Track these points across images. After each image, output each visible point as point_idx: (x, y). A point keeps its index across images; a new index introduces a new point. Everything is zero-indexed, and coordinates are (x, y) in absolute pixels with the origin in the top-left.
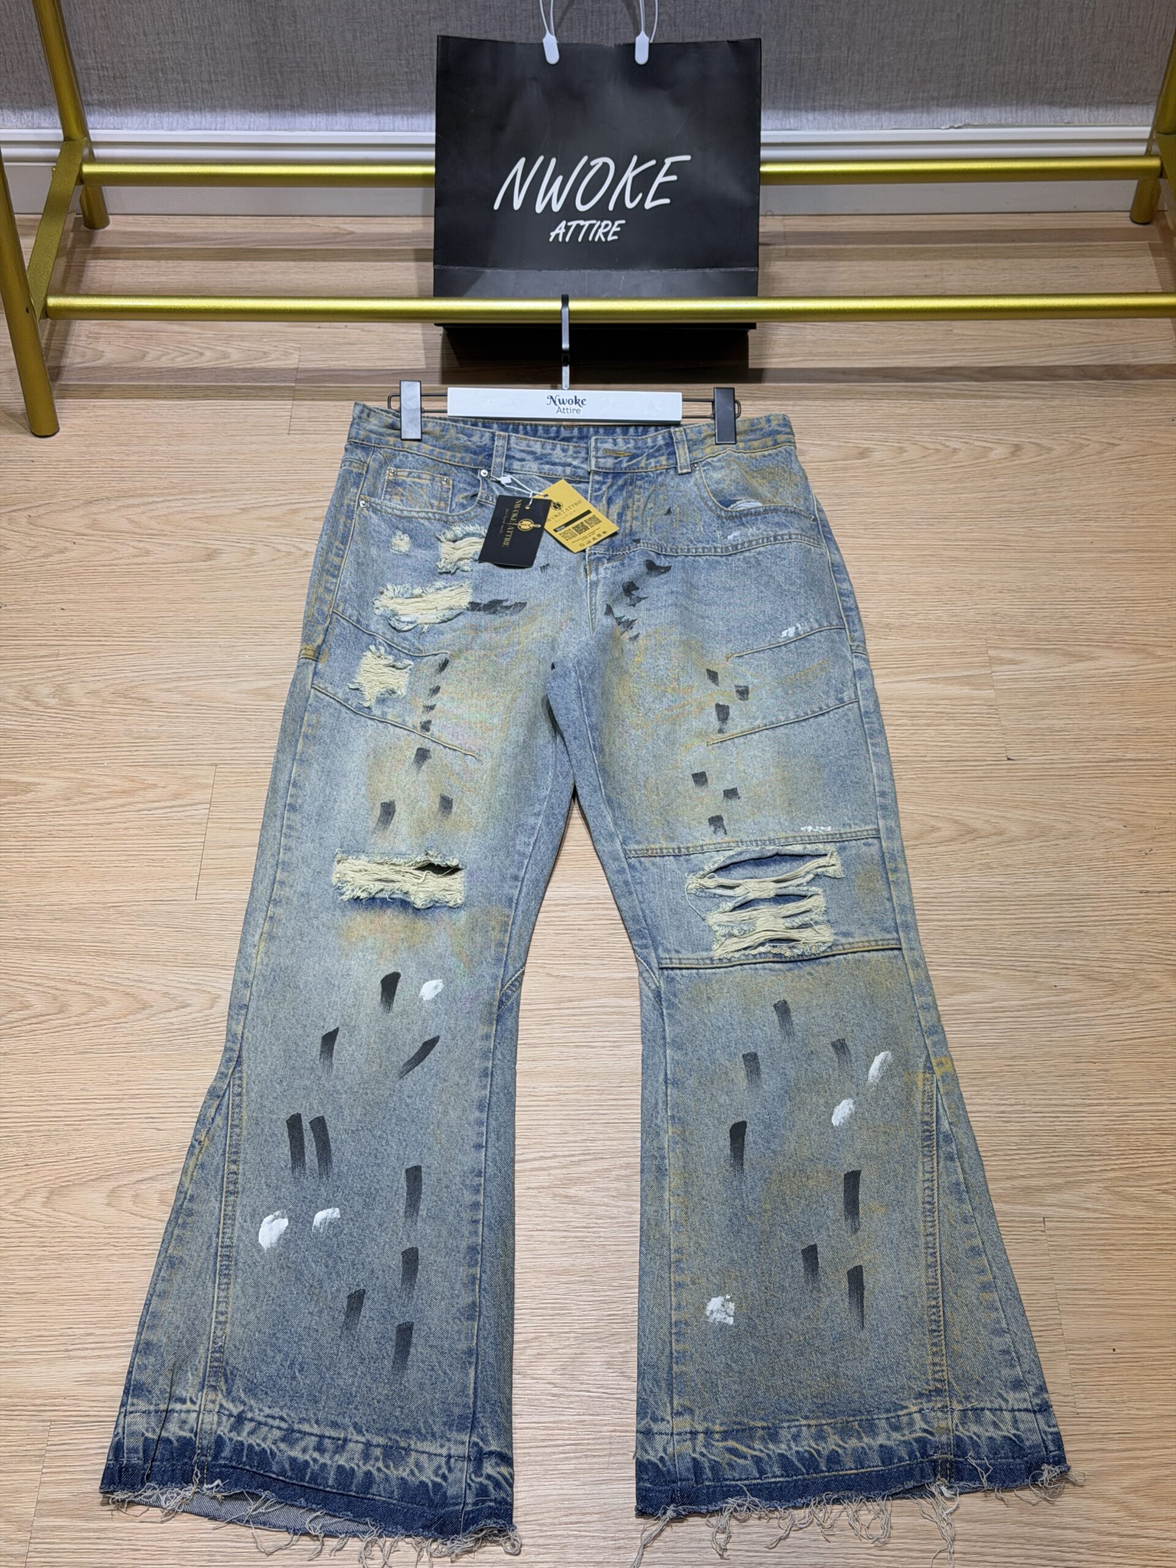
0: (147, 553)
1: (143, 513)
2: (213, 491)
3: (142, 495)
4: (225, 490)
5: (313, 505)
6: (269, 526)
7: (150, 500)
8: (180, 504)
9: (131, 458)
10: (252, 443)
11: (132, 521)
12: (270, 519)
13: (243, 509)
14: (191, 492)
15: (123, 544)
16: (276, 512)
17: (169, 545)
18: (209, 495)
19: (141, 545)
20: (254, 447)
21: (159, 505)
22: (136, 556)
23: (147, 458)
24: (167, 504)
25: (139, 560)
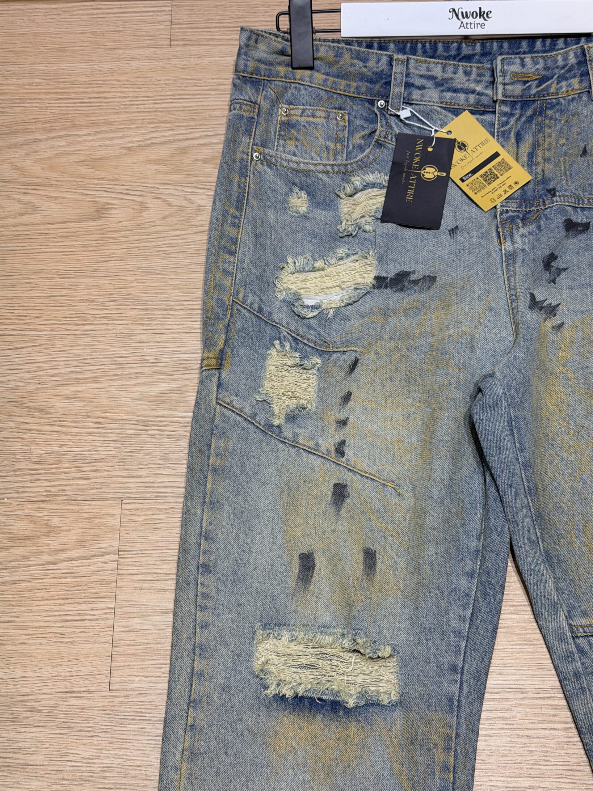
0: (35, 209)
1: (27, 155)
2: (97, 125)
3: (24, 132)
4: (110, 123)
5: (201, 141)
6: (158, 172)
7: (32, 137)
8: (61, 142)
9: (9, 82)
10: (133, 59)
11: (15, 167)
12: (158, 162)
13: (129, 149)
14: (74, 126)
15: (8, 198)
16: (163, 152)
17: (56, 198)
18: (92, 130)
19: (27, 198)
20: (135, 64)
21: (42, 145)
22: (22, 214)
23: (26, 81)
24: (50, 143)
25: (25, 219)
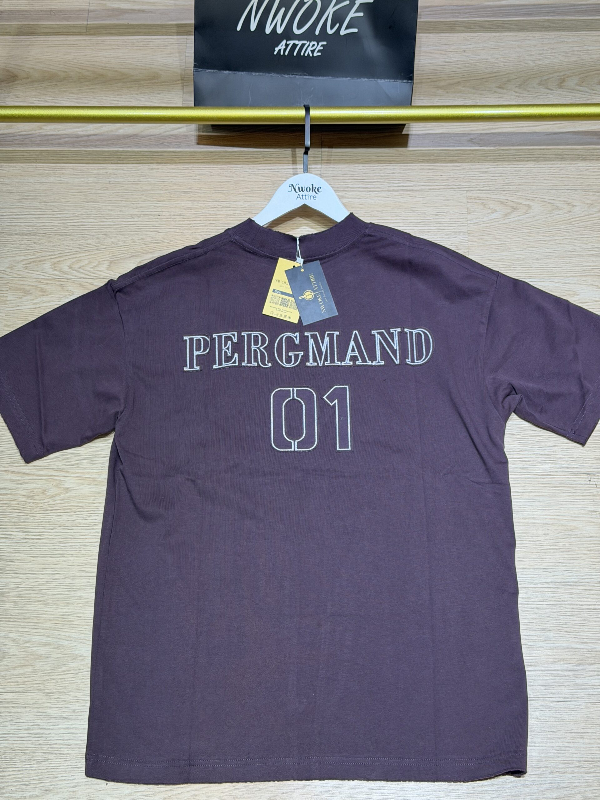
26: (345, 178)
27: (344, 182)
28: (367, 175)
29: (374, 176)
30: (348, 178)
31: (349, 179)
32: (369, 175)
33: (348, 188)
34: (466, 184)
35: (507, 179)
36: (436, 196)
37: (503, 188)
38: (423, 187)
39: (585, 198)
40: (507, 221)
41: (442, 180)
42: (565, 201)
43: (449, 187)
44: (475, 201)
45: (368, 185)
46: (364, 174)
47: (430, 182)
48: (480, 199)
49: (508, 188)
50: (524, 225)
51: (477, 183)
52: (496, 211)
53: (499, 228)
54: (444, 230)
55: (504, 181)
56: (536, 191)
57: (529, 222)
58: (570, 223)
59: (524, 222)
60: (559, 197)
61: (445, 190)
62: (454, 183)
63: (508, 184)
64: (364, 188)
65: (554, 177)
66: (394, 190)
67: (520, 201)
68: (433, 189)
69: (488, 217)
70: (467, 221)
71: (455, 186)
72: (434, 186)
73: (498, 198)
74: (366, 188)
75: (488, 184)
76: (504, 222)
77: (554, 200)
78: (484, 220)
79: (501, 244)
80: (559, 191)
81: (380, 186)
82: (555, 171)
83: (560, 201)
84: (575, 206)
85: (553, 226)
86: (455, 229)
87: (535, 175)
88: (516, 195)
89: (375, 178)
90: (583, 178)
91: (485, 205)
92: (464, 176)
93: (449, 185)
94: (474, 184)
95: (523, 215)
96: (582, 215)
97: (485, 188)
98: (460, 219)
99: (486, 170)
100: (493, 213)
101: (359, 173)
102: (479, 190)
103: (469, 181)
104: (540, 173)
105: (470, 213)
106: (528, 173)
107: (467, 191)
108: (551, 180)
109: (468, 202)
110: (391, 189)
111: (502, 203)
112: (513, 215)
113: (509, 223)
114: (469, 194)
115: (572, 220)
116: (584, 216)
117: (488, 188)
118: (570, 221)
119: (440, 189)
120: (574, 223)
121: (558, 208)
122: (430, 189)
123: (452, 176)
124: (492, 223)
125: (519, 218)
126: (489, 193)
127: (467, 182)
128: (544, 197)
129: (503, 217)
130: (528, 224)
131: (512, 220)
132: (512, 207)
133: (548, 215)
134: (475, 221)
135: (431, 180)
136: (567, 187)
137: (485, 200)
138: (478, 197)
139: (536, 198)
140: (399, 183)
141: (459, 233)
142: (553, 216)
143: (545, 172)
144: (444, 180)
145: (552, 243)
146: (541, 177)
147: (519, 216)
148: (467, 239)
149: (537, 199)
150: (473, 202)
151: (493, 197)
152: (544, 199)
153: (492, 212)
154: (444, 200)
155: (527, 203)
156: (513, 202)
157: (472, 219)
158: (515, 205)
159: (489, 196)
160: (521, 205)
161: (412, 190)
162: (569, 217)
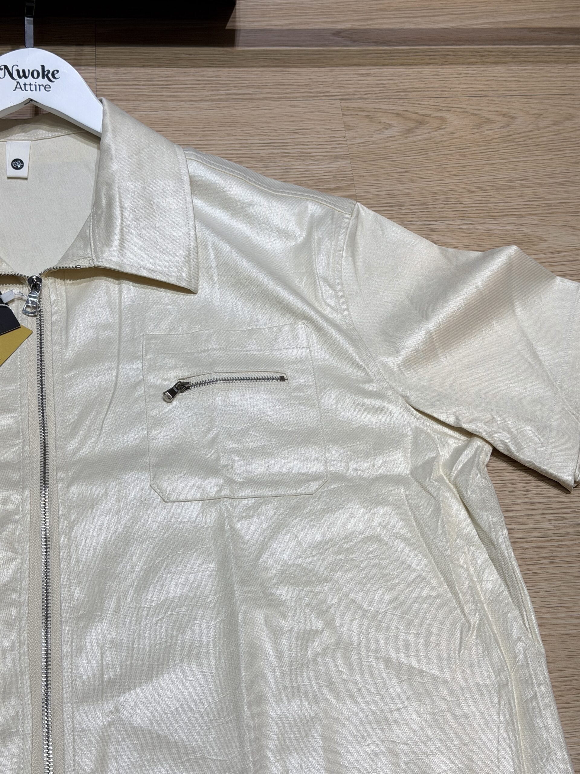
26: (136, 83)
27: (136, 89)
28: (174, 78)
29: (187, 80)
30: (143, 83)
31: (143, 85)
32: (177, 78)
33: (142, 96)
34: (338, 90)
35: (401, 83)
36: (291, 106)
37: (397, 96)
38: (269, 95)
39: (529, 106)
40: (411, 139)
41: (299, 85)
42: (497, 111)
43: (311, 95)
44: (356, 113)
45: (177, 92)
46: (170, 77)
47: (279, 88)
48: (364, 111)
49: (406, 95)
50: (439, 145)
51: (354, 90)
52: (390, 126)
53: (399, 149)
54: (310, 153)
55: (397, 86)
56: (451, 99)
57: (447, 141)
58: (513, 141)
59: (439, 140)
60: (488, 106)
61: (306, 99)
62: (318, 90)
63: (405, 91)
64: (170, 96)
65: (475, 80)
66: (220, 100)
67: (429, 113)
68: (285, 98)
69: (378, 134)
70: (346, 141)
71: (320, 93)
72: (286, 93)
73: (393, 108)
74: (175, 96)
75: (373, 91)
76: (406, 141)
77: (479, 110)
78: (373, 139)
79: (406, 172)
80: (487, 98)
81: (198, 94)
82: (475, 72)
83: (489, 111)
84: (516, 118)
85: (485, 145)
86: (327, 152)
87: (445, 78)
88: (419, 104)
89: (188, 83)
90: (520, 81)
91: (372, 118)
92: (332, 80)
93: (311, 92)
94: (350, 90)
95: (436, 131)
96: (529, 129)
97: (369, 95)
98: (334, 137)
99: (368, 72)
100: (387, 129)
101: (162, 77)
102: (360, 98)
103: (344, 87)
104: (452, 74)
105: (349, 130)
106: (433, 75)
107: (340, 99)
108: (471, 84)
109: (344, 115)
110: (217, 97)
111: (398, 115)
112: (419, 131)
113: (415, 142)
114: (344, 104)
115: (514, 137)
116: (532, 131)
117: (374, 96)
118: (511, 137)
119: (297, 97)
120: (517, 140)
121: (489, 121)
122: (280, 98)
123: (314, 80)
124: (387, 142)
125: (429, 135)
126: (376, 103)
127: (339, 87)
128: (465, 106)
129: (404, 134)
130: (445, 144)
131: (419, 138)
132: (417, 121)
133: (475, 131)
134: (359, 140)
135: (281, 85)
136: (497, 92)
137: (372, 111)
138: (360, 108)
139: (452, 107)
140: (228, 90)
141: (336, 158)
142: (484, 132)
143: (460, 74)
144: (302, 86)
145: (487, 168)
146: (454, 80)
147: (429, 132)
148: (349, 166)
149: (453, 109)
150: (351, 115)
151: (383, 107)
152: (465, 109)
153: (384, 128)
154: (306, 112)
155: (439, 114)
156: (417, 113)
157: (355, 138)
158: (421, 118)
159: (377, 106)
160: (428, 118)
161: (252, 99)
162: (508, 132)
